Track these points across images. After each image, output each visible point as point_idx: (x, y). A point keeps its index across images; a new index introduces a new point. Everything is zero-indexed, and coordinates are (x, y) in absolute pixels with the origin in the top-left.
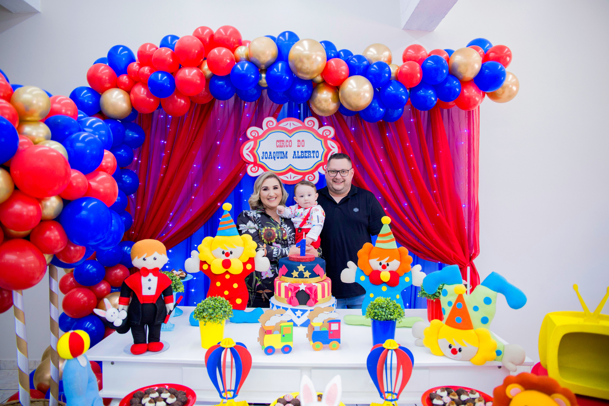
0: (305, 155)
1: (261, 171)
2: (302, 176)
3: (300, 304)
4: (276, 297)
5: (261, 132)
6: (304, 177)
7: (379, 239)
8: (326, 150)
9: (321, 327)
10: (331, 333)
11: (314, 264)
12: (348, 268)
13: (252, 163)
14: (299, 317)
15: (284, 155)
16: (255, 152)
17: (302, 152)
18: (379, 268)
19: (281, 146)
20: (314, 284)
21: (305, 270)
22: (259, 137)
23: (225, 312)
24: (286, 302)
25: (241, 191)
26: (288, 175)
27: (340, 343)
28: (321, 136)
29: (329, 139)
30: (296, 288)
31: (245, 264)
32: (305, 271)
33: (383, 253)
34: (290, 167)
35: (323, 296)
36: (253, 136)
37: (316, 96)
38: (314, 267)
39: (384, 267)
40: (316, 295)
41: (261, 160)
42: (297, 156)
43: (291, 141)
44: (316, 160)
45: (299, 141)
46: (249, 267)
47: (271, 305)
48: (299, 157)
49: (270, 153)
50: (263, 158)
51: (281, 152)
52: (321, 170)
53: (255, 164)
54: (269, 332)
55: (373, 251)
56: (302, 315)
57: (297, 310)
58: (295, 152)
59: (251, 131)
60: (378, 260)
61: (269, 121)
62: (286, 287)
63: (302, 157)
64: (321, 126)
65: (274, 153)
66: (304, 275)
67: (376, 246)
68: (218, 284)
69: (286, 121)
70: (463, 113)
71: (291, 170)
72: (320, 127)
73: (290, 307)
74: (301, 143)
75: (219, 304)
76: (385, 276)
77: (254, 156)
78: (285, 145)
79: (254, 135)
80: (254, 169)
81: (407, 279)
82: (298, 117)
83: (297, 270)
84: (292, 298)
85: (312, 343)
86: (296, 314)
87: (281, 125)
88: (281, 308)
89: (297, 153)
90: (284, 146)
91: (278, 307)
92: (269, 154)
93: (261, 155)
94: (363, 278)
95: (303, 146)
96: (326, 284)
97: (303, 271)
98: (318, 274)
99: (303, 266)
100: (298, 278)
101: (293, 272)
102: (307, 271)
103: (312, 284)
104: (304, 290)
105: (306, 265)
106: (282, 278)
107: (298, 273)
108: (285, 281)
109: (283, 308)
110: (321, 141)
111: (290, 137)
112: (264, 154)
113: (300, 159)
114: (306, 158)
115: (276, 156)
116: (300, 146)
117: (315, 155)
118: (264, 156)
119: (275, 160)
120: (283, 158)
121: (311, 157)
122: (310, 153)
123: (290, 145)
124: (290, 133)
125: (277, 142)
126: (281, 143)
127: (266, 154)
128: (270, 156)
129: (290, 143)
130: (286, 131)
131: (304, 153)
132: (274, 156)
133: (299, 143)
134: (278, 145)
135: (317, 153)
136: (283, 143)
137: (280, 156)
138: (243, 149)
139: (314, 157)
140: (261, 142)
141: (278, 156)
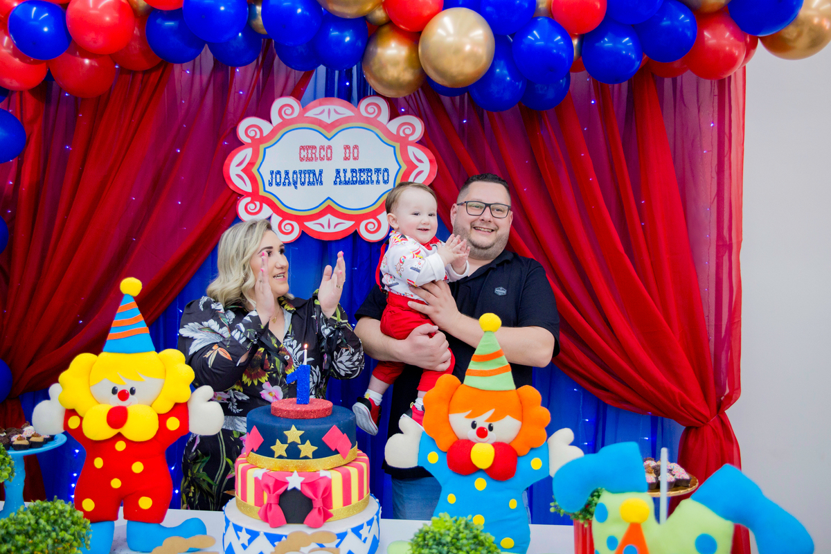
0: (360, 177)
1: (267, 212)
2: (352, 223)
3: (290, 520)
4: (237, 503)
5: (266, 127)
6: (358, 224)
7: (473, 366)
8: (404, 167)
11: (327, 426)
12: (401, 432)
13: (248, 194)
15: (315, 178)
16: (254, 170)
17: (353, 171)
18: (472, 434)
19: (309, 160)
20: (322, 474)
21: (303, 439)
22: (264, 139)
24: (258, 517)
26: (324, 220)
29: (412, 144)
30: (280, 483)
31: (163, 418)
32: (303, 442)
33: (482, 399)
34: (329, 202)
35: (347, 500)
36: (252, 138)
37: (374, 54)
38: (325, 432)
39: (482, 433)
40: (327, 499)
41: (268, 188)
42: (343, 179)
43: (330, 147)
44: (383, 187)
45: (347, 147)
46: (173, 424)
48: (346, 183)
49: (287, 173)
50: (271, 184)
51: (310, 172)
53: (255, 195)
55: (460, 395)
57: (279, 538)
58: (338, 172)
59: (248, 127)
60: (468, 417)
61: (283, 106)
62: (256, 479)
63: (354, 183)
64: (393, 115)
65: (295, 172)
66: (299, 451)
67: (465, 382)
69: (320, 105)
70: (707, 85)
71: (329, 210)
72: (392, 118)
73: (264, 528)
74: (351, 151)
76: (483, 455)
77: (253, 180)
78: (318, 156)
79: (252, 134)
80: (252, 206)
81: (536, 464)
82: (346, 95)
83: (284, 440)
84: (271, 508)
86: (276, 548)
87: (310, 114)
88: (244, 530)
89: (342, 174)
90: (316, 159)
91: (238, 529)
92: (283, 175)
93: (267, 177)
94: (433, 458)
95: (355, 159)
96: (354, 472)
97: (299, 441)
98: (334, 450)
99: (298, 429)
100: (287, 458)
101: (274, 444)
102: (308, 442)
103: (319, 474)
104: (299, 488)
105: (304, 427)
106: (250, 456)
107: (286, 446)
108: (256, 464)
109: (248, 531)
110: (394, 147)
111: (329, 140)
112: (274, 176)
113: (350, 187)
114: (362, 184)
115: (299, 180)
116: (349, 159)
117: (381, 178)
118: (274, 180)
119: (296, 188)
120: (314, 184)
121: (372, 182)
122: (369, 174)
123: (329, 155)
124: (329, 131)
125: (302, 151)
126: (310, 151)
127: (278, 176)
128: (285, 179)
129: (329, 151)
130: (320, 126)
131: (358, 174)
132: (295, 179)
133: (348, 151)
134: (302, 156)
135: (386, 174)
136: (314, 151)
137: (307, 180)
138: (229, 165)
139: (378, 182)
140: (267, 150)
141: (303, 180)
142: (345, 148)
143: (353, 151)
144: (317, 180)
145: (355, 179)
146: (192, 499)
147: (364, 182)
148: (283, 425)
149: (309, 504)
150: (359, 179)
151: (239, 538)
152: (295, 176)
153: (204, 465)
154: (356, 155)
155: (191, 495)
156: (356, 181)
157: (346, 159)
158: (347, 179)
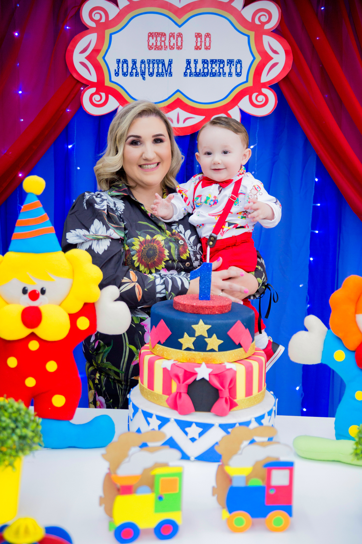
0: (212, 68)
1: (113, 104)
2: (202, 118)
3: (197, 408)
4: (142, 389)
8: (258, 58)
9: (248, 478)
10: (272, 492)
11: (231, 321)
12: (306, 330)
13: (92, 84)
14: (193, 440)
15: (165, 69)
16: (99, 58)
17: (204, 62)
19: (158, 48)
20: (228, 366)
21: (210, 333)
22: (109, 24)
23: (23, 438)
24: (166, 404)
25: (70, 147)
26: (173, 114)
27: (290, 514)
28: (249, 25)
29: (268, 32)
30: (189, 374)
31: (73, 318)
32: (210, 336)
34: (178, 95)
35: (249, 392)
36: (97, 22)
38: (230, 326)
40: (232, 390)
41: (114, 78)
42: (193, 70)
43: (180, 35)
44: (235, 80)
45: (198, 35)
46: (83, 323)
47: (130, 406)
48: (197, 75)
49: (134, 62)
50: (117, 74)
51: (158, 61)
52: (245, 104)
53: (100, 86)
54: (127, 490)
56: (201, 434)
57: (189, 424)
58: (188, 62)
59: (92, 9)
62: (165, 370)
63: (205, 75)
65: (143, 62)
66: (206, 344)
68: (12, 362)
71: (178, 104)
72: (247, 3)
73: (173, 415)
74: (203, 40)
75: (8, 421)
77: (98, 68)
78: (167, 44)
79: (97, 17)
80: (97, 97)
83: (192, 333)
84: (180, 397)
85: (225, 514)
86: (186, 433)
88: (154, 417)
89: (192, 65)
90: (166, 48)
91: (147, 415)
92: (130, 65)
93: (113, 67)
94: (340, 356)
95: (207, 48)
96: (255, 365)
97: (206, 335)
98: (237, 343)
99: (206, 324)
100: (195, 350)
101: (182, 336)
102: (214, 336)
103: (225, 366)
104: (207, 378)
105: (211, 322)
106: (156, 347)
107: (193, 339)
108: (163, 355)
109: (158, 418)
110: (248, 36)
111: (180, 26)
112: (120, 65)
113: (201, 78)
114: (213, 76)
115: (147, 70)
116: (200, 49)
117: (233, 70)
118: (121, 70)
119: (144, 78)
120: (163, 76)
121: (224, 74)
122: (222, 66)
123: (179, 44)
124: (180, 16)
125: (151, 38)
126: (159, 39)
127: (125, 65)
128: (133, 69)
129: (179, 39)
130: (170, 10)
131: (210, 65)
132: (143, 69)
133: (199, 39)
134: (151, 44)
135: (239, 66)
136: (163, 39)
137: (156, 71)
138: (73, 51)
139: (230, 74)
140: (113, 36)
141: (151, 70)
142: (196, 36)
143: (205, 40)
144: (166, 71)
145: (206, 71)
146: (99, 386)
147: (216, 74)
148: (192, 320)
149: (216, 394)
150: (210, 71)
151: (149, 423)
152: (143, 66)
153: (106, 355)
154: (207, 44)
155: (97, 381)
156: (208, 73)
157: (197, 48)
158: (198, 71)
